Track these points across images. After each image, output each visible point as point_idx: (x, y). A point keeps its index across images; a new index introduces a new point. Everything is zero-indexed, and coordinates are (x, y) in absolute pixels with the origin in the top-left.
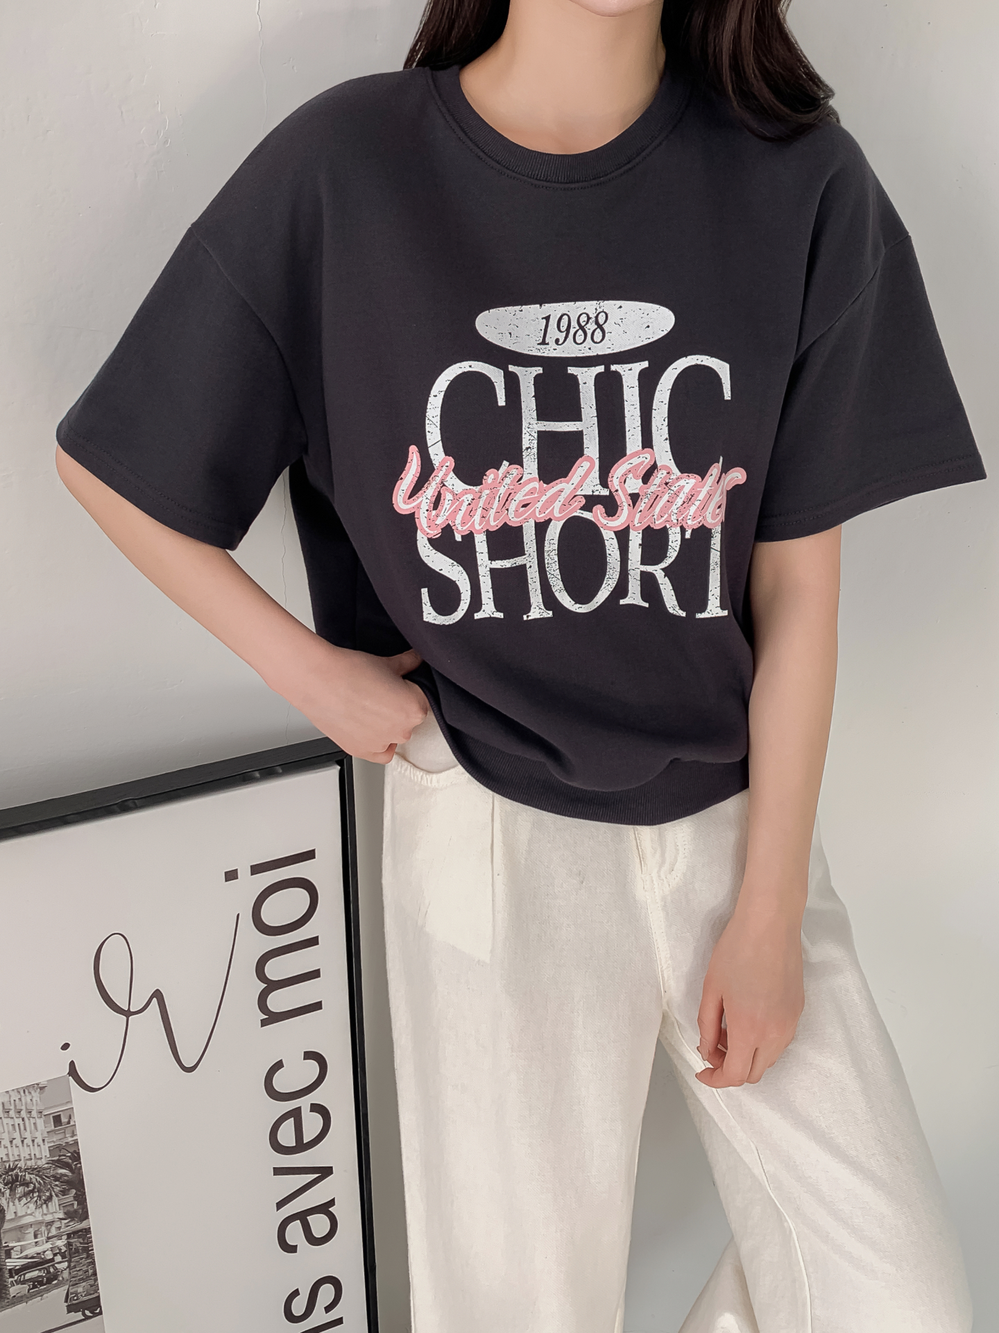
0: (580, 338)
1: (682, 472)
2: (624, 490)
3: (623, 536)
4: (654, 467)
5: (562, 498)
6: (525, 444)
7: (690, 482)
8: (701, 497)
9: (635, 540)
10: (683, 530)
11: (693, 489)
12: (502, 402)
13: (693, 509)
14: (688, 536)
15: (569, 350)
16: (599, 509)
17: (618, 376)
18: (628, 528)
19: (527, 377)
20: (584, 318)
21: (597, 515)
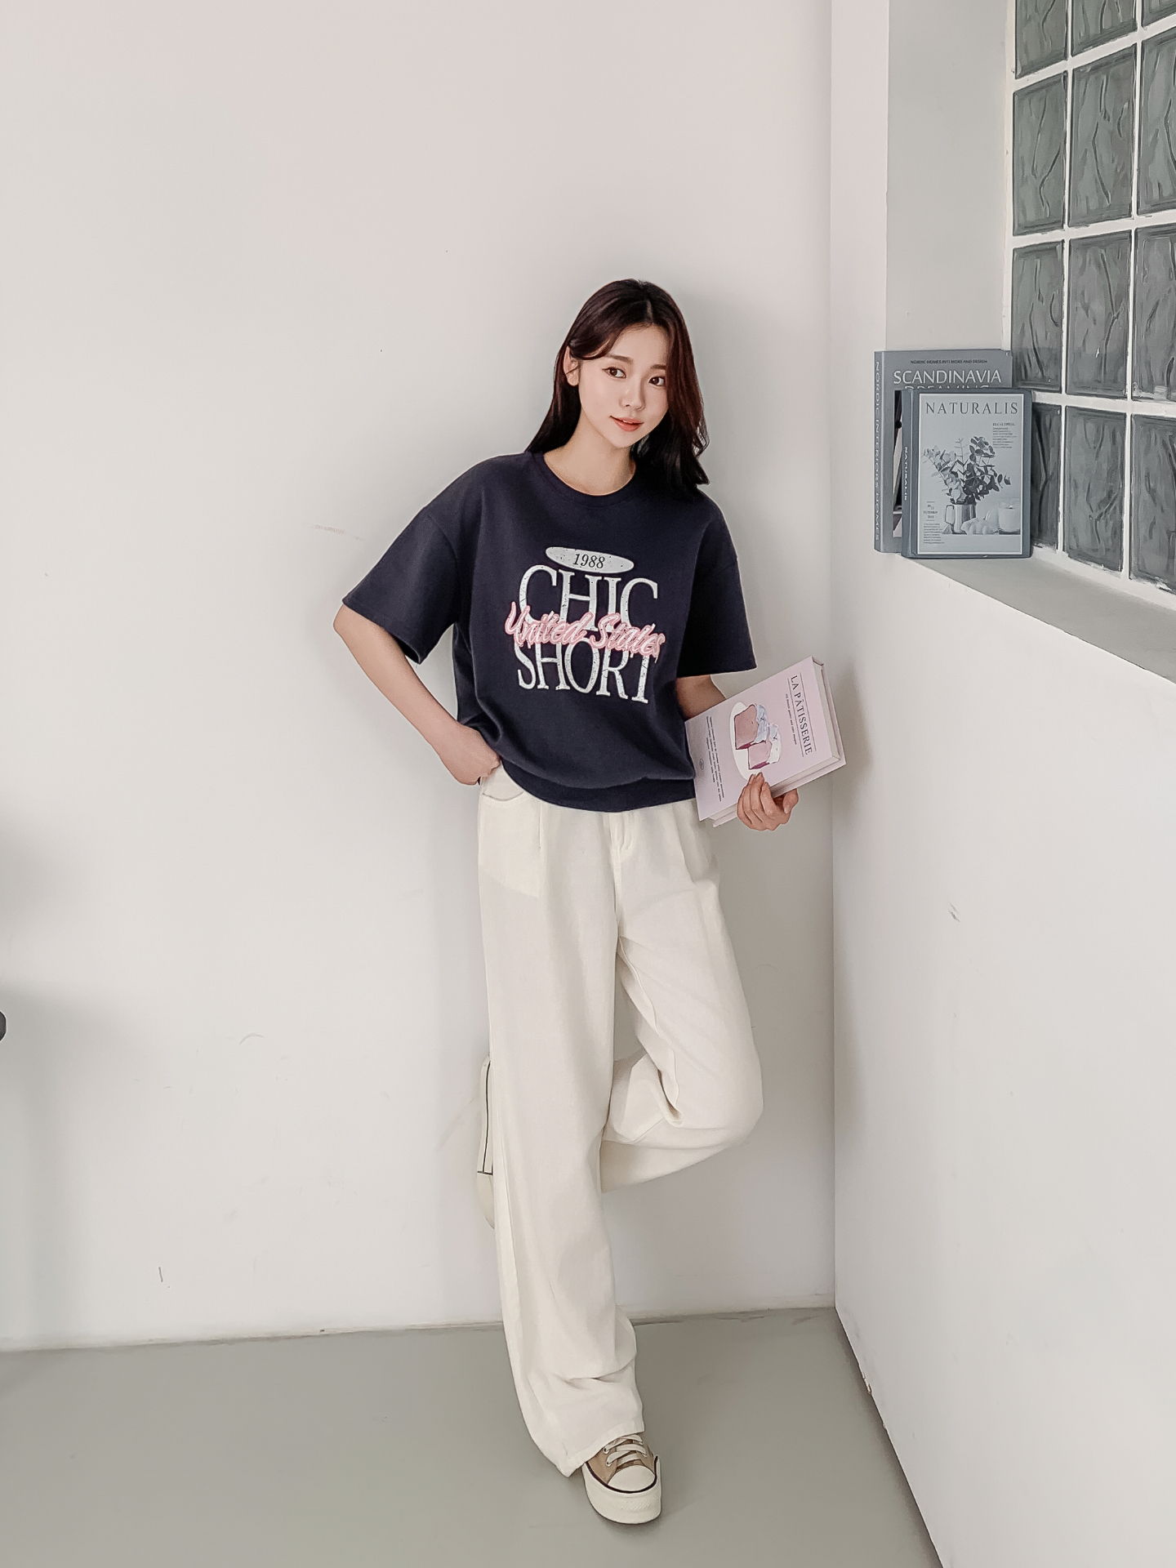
0: (592, 564)
1: (632, 625)
2: (605, 630)
3: (602, 652)
4: (619, 622)
5: (577, 629)
6: (563, 603)
7: (635, 631)
8: (639, 639)
9: (607, 654)
10: (630, 653)
11: (636, 634)
12: (554, 584)
13: (635, 644)
14: (632, 656)
15: (586, 568)
16: (593, 637)
17: (607, 582)
18: (604, 648)
19: (567, 576)
20: (594, 558)
21: (591, 641)
